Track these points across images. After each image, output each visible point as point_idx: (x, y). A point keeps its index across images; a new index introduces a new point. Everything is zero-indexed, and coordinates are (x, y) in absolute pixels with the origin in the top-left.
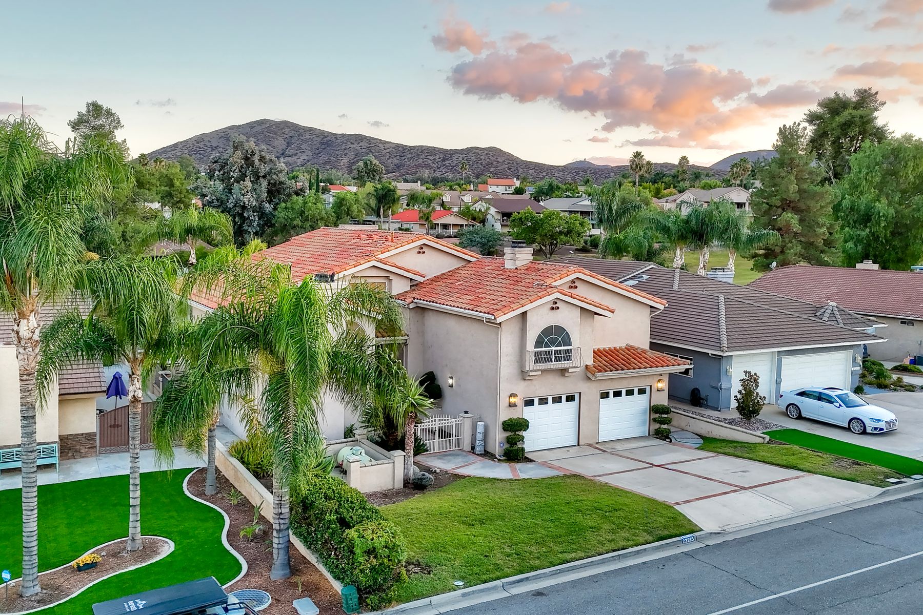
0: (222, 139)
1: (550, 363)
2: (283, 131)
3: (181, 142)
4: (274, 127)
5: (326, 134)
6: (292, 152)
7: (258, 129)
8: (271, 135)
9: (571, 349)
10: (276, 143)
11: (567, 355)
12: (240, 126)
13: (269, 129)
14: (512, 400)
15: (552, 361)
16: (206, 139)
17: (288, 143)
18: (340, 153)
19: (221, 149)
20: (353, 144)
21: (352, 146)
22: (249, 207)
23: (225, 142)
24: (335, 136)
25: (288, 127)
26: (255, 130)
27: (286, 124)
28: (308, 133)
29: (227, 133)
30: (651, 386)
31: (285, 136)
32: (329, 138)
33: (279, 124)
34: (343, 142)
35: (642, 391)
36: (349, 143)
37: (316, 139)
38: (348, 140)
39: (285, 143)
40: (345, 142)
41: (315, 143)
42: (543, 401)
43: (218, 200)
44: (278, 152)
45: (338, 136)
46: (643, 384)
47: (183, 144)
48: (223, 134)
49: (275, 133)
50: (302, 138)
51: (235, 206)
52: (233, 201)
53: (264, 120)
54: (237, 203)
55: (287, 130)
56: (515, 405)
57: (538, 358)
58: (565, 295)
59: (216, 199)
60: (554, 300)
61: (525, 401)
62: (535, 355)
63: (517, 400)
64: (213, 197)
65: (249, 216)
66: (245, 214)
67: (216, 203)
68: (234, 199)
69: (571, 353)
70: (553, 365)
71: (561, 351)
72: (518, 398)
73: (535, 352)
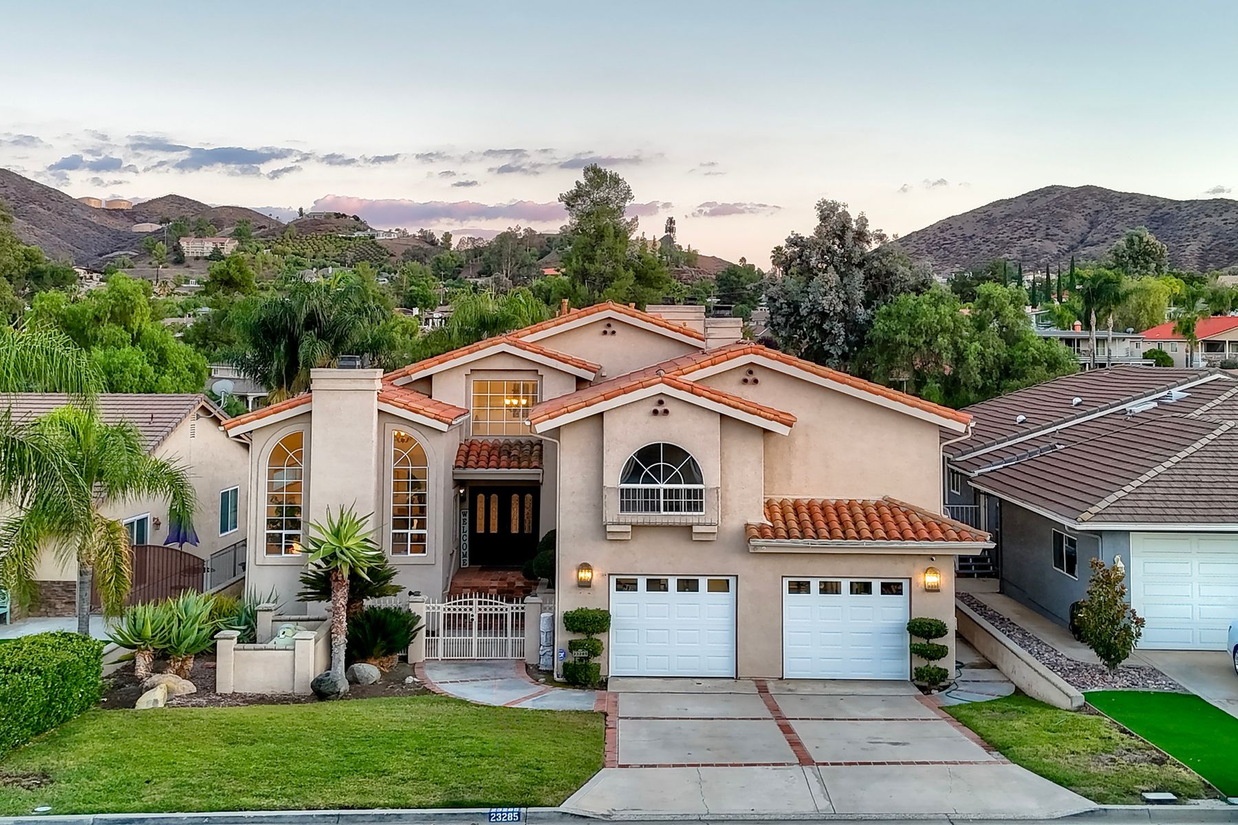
0: (982, 222)
1: (656, 513)
2: (1084, 203)
3: (917, 232)
4: (1068, 197)
5: (1161, 203)
6: (1097, 237)
7: (1041, 202)
8: (1063, 211)
9: (701, 491)
10: (1070, 224)
11: (694, 502)
12: (1011, 200)
13: (1059, 203)
14: (585, 575)
15: (659, 510)
16: (956, 225)
17: (1091, 223)
18: (1184, 233)
19: (978, 239)
20: (1211, 216)
21: (1208, 220)
22: (832, 314)
23: (986, 228)
24: (1177, 204)
25: (1093, 196)
26: (1036, 205)
27: (1089, 190)
28: (1127, 203)
29: (989, 213)
30: (910, 579)
31: (1087, 211)
32: (1165, 210)
33: (1078, 192)
34: (1190, 215)
35: (890, 588)
36: (1202, 215)
37: (1141, 212)
38: (1200, 211)
39: (1086, 223)
40: (1195, 213)
41: (1140, 218)
42: (656, 585)
43: (789, 304)
44: (1073, 239)
45: (1183, 205)
46: (893, 571)
47: (920, 235)
48: (983, 216)
49: (1070, 207)
50: (1116, 212)
51: (811, 313)
52: (809, 305)
53: (1053, 187)
54: (814, 308)
55: (1090, 201)
56: (590, 586)
57: (628, 501)
58: (680, 389)
59: (786, 303)
60: (659, 398)
61: (618, 582)
62: (622, 497)
63: (594, 577)
64: (782, 301)
65: (832, 328)
66: (825, 326)
67: (785, 309)
68: (810, 301)
69: (701, 498)
70: (663, 517)
71: (677, 490)
72: (594, 573)
73: (622, 490)
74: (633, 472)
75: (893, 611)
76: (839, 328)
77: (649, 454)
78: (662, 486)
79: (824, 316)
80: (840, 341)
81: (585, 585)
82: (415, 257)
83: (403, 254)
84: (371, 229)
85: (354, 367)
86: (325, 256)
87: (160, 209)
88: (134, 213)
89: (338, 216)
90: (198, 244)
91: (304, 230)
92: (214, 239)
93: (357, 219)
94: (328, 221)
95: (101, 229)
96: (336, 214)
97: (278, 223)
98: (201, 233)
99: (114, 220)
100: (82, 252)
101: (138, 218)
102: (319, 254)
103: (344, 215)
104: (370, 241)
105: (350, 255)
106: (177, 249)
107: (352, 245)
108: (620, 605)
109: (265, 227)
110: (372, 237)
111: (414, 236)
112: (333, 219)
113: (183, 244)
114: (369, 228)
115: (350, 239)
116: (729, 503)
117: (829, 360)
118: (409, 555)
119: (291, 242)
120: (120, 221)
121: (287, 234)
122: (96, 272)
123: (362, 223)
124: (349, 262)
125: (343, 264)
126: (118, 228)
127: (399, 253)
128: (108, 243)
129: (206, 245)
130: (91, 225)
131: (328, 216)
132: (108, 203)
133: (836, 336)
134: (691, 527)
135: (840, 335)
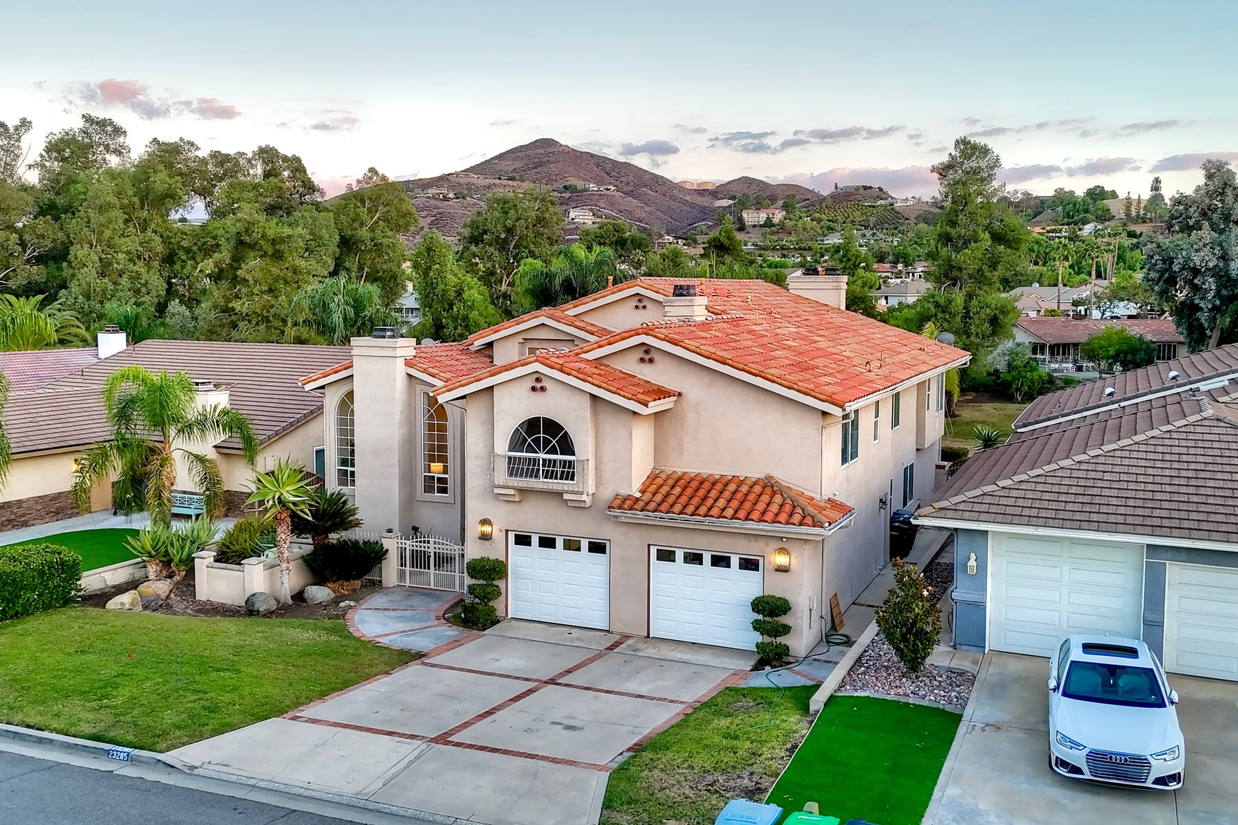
1: (535, 479)
9: (574, 462)
11: (567, 470)
14: (487, 529)
15: (537, 477)
30: (765, 557)
35: (749, 564)
42: (547, 542)
46: (751, 549)
56: (491, 539)
57: (515, 467)
58: (552, 367)
59: (1161, 260)
60: (537, 376)
61: (516, 536)
62: (509, 463)
63: (494, 531)
64: (1156, 257)
65: (1204, 283)
66: (1196, 281)
67: (1160, 265)
68: (1183, 257)
69: (574, 468)
70: (541, 483)
71: (555, 461)
72: (494, 527)
73: (510, 458)
74: (517, 442)
75: (748, 586)
76: (1211, 283)
77: (532, 425)
78: (542, 456)
79: (1196, 272)
80: (1210, 295)
81: (485, 537)
82: (926, 221)
83: (915, 218)
84: (892, 198)
85: (384, 337)
86: (853, 221)
87: (735, 188)
88: (716, 192)
89: (865, 188)
90: (755, 215)
91: (837, 201)
92: (768, 211)
93: (880, 189)
94: (857, 192)
95: (692, 205)
96: (864, 187)
97: (818, 195)
98: (758, 206)
99: (702, 198)
100: (678, 223)
101: (719, 196)
102: (848, 220)
103: (870, 187)
104: (890, 208)
105: (873, 219)
106: (740, 219)
107: (875, 211)
108: (518, 558)
109: (808, 200)
110: (892, 204)
111: (927, 203)
112: (861, 191)
113: (745, 215)
114: (890, 196)
115: (874, 207)
116: (603, 474)
117: (1200, 313)
118: (436, 494)
119: (827, 211)
120: (706, 199)
121: (824, 205)
122: (681, 238)
123: (884, 193)
124: (872, 225)
125: (866, 228)
126: (705, 204)
127: (912, 216)
128: (696, 216)
129: (761, 215)
130: (685, 202)
131: (857, 188)
132: (699, 184)
133: (1207, 291)
134: (561, 494)
135: (1210, 290)
